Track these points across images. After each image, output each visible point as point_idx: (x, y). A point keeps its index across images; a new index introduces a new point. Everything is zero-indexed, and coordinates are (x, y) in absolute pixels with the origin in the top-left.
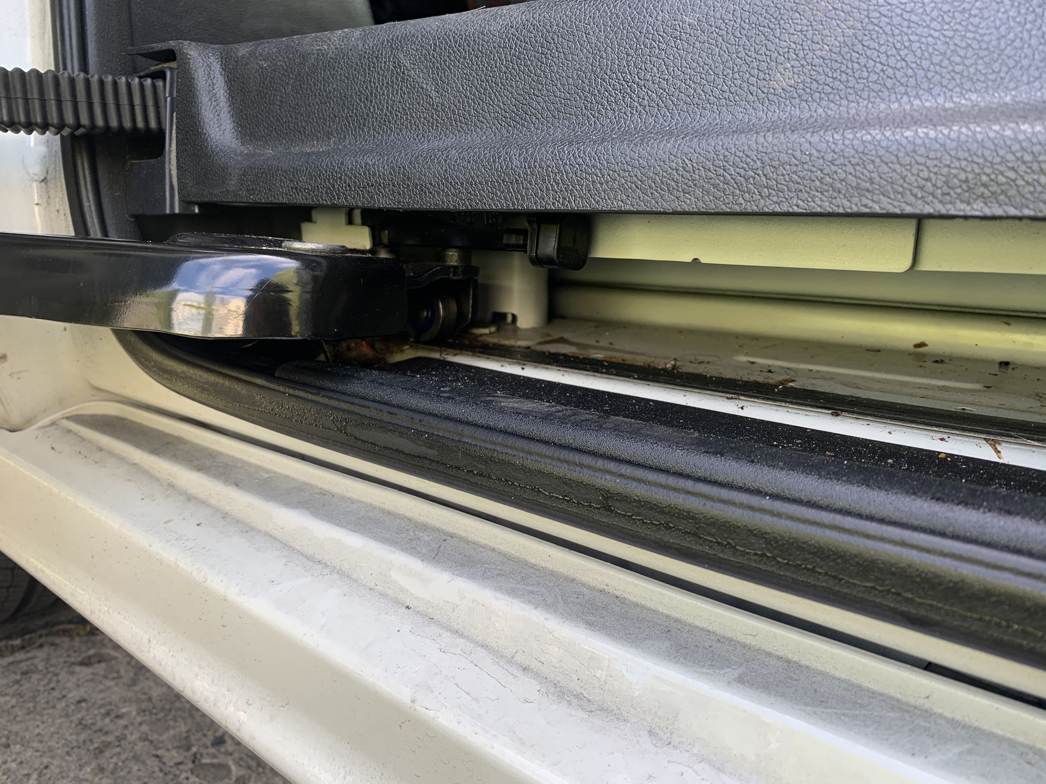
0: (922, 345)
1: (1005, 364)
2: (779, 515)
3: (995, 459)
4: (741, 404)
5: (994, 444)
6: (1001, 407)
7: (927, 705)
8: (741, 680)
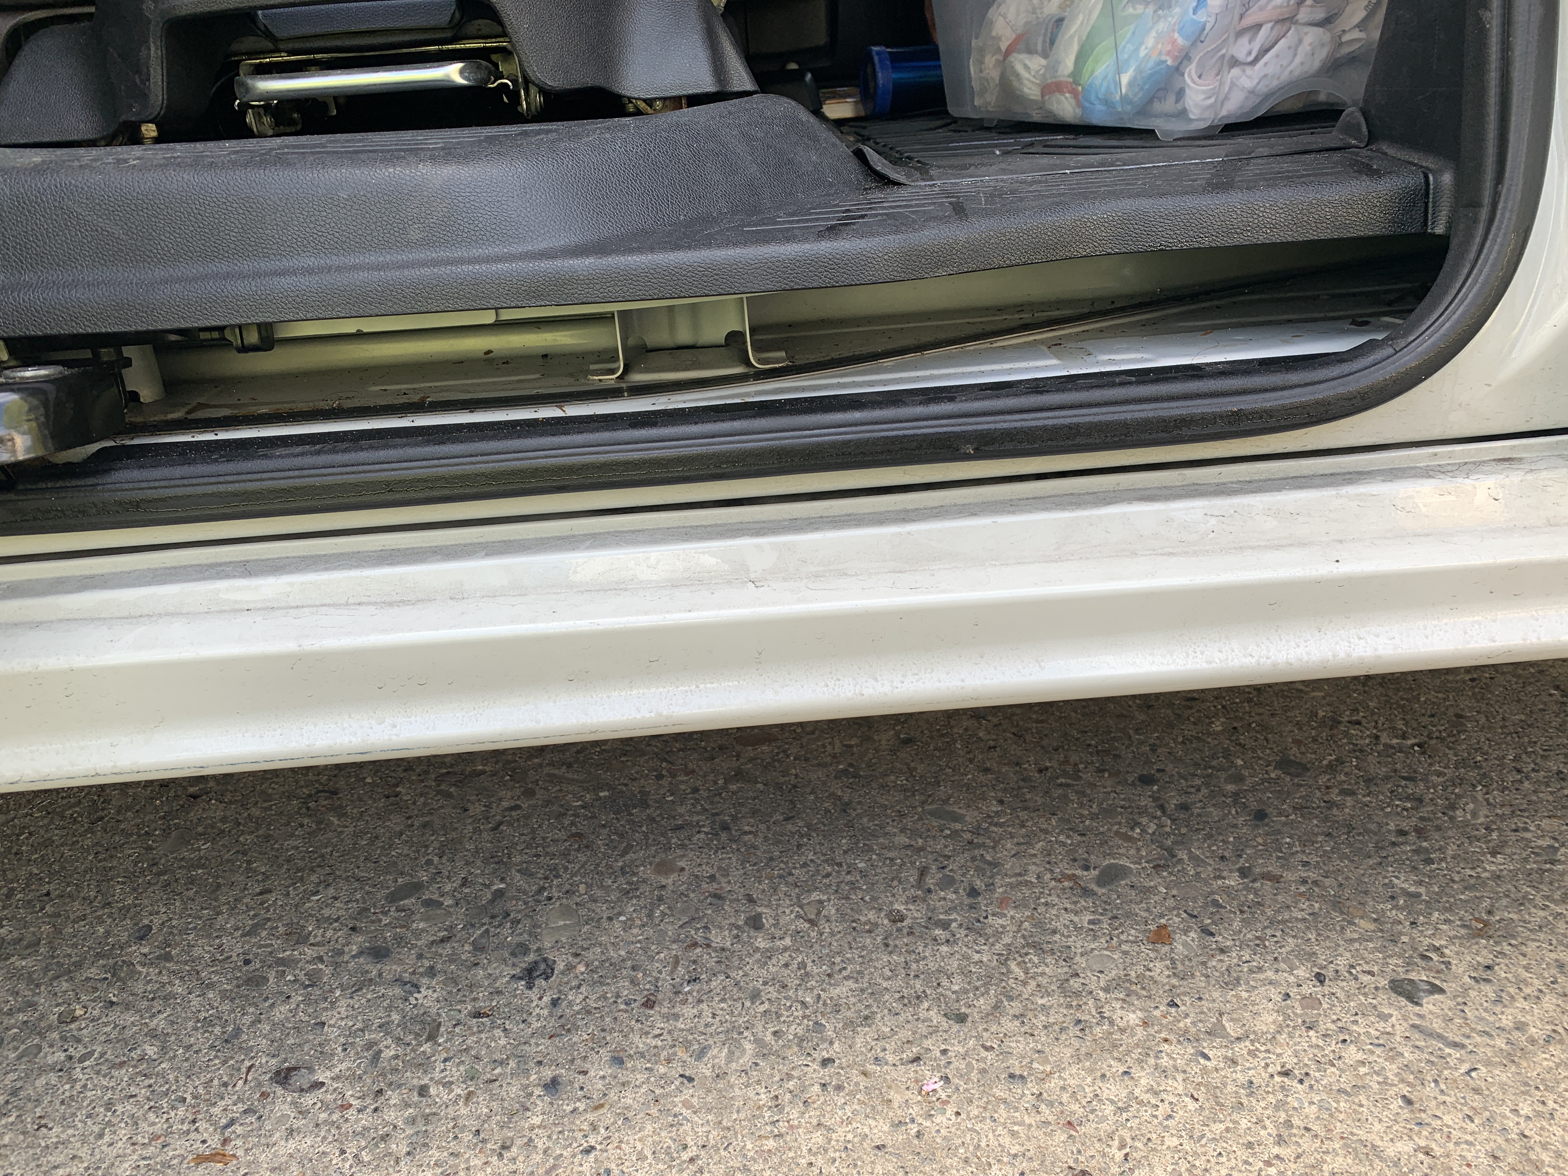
0: (489, 352)
1: (545, 356)
2: (488, 462)
3: (563, 415)
4: (411, 419)
5: (561, 408)
6: (555, 386)
7: (572, 533)
8: (487, 555)
